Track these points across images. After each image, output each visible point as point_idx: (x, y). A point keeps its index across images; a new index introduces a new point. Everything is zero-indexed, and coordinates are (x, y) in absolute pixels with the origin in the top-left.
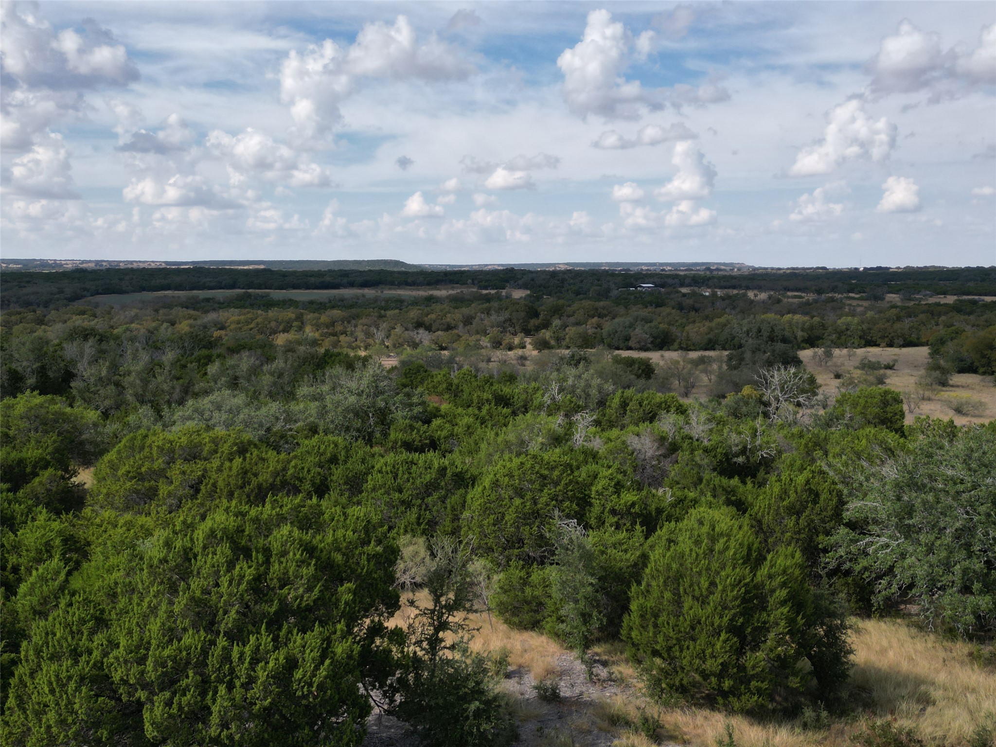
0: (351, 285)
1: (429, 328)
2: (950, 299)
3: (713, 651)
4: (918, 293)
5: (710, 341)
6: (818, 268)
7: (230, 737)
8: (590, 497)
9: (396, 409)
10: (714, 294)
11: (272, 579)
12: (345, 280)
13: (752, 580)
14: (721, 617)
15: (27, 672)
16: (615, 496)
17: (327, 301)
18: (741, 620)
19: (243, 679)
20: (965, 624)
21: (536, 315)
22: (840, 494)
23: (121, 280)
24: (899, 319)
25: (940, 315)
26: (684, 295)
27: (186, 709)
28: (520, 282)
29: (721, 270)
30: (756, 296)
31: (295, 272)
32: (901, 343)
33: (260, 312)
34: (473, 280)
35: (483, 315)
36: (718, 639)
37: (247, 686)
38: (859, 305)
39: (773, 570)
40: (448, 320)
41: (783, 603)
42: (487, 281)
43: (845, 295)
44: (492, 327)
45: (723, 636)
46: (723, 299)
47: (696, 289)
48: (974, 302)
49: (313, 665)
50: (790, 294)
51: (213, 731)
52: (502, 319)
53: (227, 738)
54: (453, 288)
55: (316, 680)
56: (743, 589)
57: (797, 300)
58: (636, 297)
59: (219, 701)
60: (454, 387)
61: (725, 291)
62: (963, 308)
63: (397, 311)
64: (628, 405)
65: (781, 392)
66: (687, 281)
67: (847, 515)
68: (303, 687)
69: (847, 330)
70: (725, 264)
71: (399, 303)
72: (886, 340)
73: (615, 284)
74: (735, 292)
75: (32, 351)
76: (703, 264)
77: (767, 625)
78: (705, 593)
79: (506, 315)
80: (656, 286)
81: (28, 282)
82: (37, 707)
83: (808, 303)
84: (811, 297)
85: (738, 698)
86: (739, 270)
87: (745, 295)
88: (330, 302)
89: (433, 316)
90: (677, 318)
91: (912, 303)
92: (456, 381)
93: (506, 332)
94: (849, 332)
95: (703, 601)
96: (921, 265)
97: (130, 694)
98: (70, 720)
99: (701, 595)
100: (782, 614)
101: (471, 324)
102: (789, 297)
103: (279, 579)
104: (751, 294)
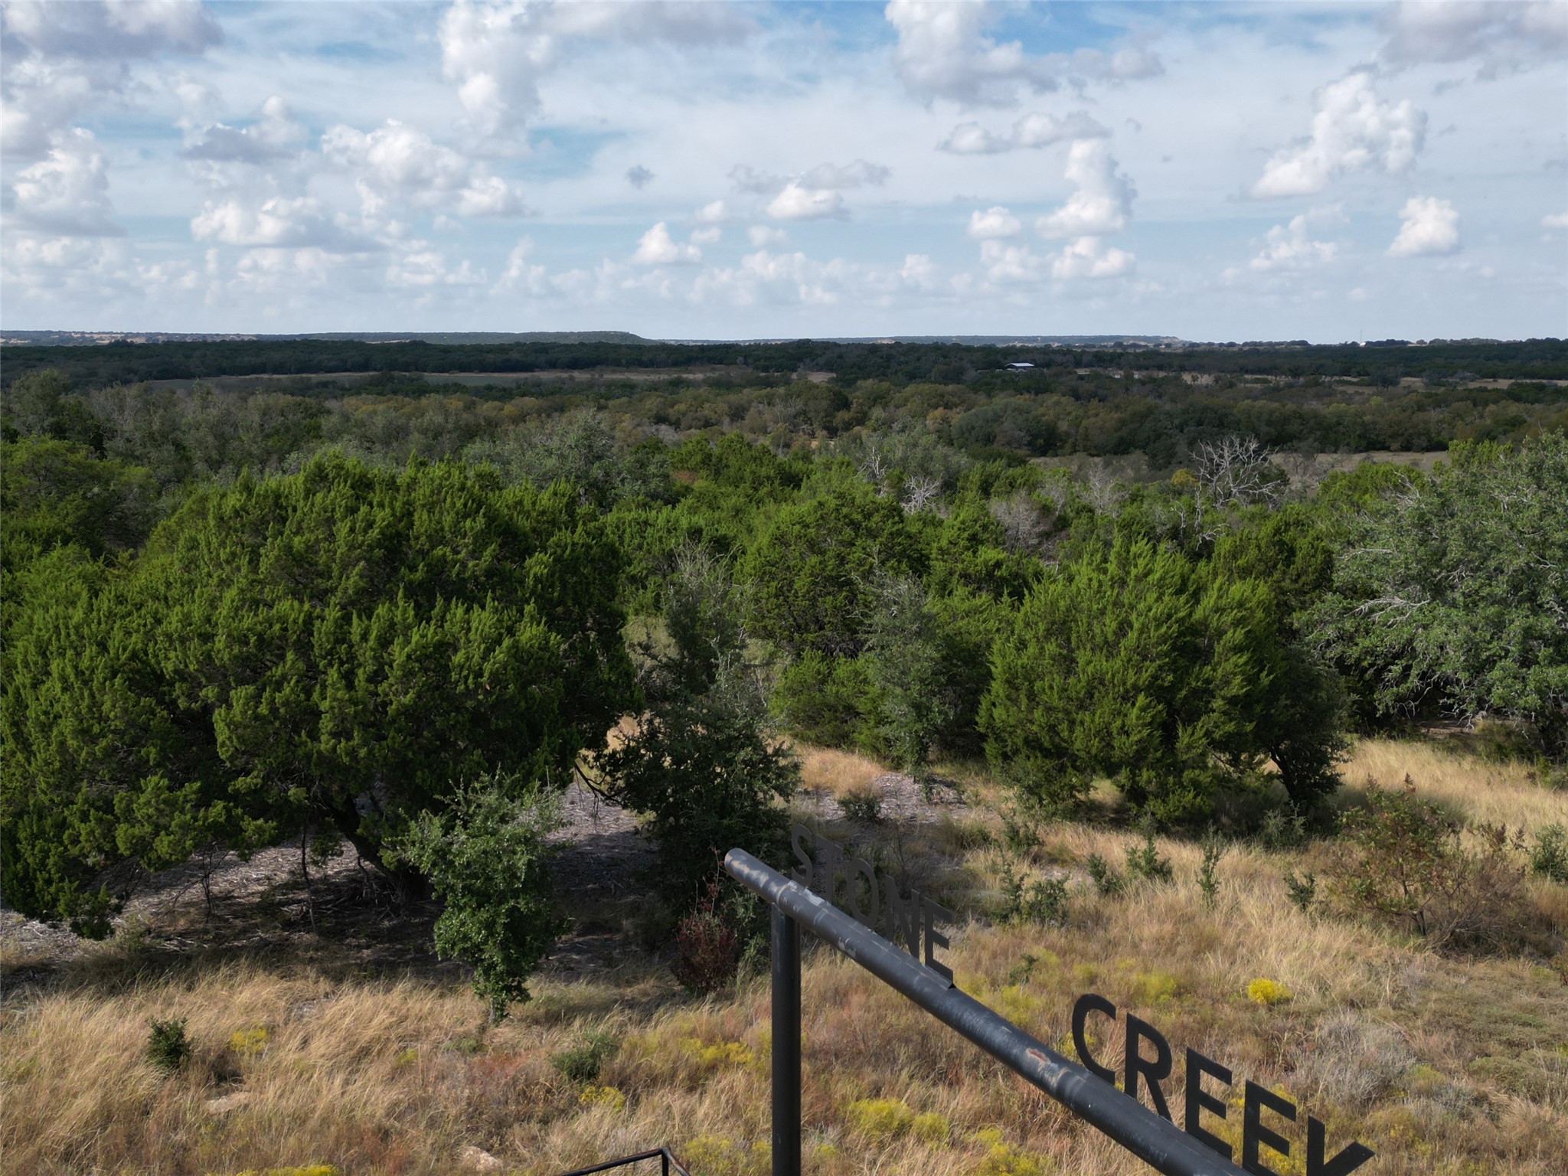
0: (552, 365)
1: (676, 425)
2: (1504, 384)
3: (1124, 726)
4: (1452, 375)
5: (1122, 440)
6: (1294, 343)
7: (352, 753)
8: (928, 559)
9: (623, 481)
10: (1128, 377)
11: (417, 538)
12: (542, 358)
13: (1190, 615)
14: (1139, 671)
15: (28, 682)
16: (970, 553)
17: (514, 386)
18: (1170, 678)
19: (371, 668)
20: (1525, 709)
21: (846, 405)
22: (1328, 553)
23: (187, 357)
24: (1421, 408)
25: (1486, 404)
26: (1081, 378)
27: (282, 710)
28: (821, 361)
29: (1140, 346)
30: (1195, 379)
31: (462, 346)
32: (1424, 445)
33: (407, 399)
34: (745, 357)
35: (761, 406)
36: (1133, 704)
37: (378, 677)
38: (1357, 393)
39: (1223, 602)
40: (706, 412)
41: (1238, 649)
42: (767, 359)
43: (1336, 378)
44: (776, 422)
45: (1141, 700)
46: (1142, 382)
47: (1100, 370)
48: (1542, 387)
49: (483, 646)
50: (1247, 376)
51: (325, 743)
52: (792, 411)
53: (347, 754)
54: (713, 370)
55: (487, 667)
56: (1175, 626)
57: (1258, 386)
58: (1004, 381)
59: (329, 692)
60: (714, 460)
61: (1144, 373)
62: (1524, 395)
63: (625, 399)
64: (992, 485)
65: (1234, 480)
66: (1085, 359)
67: (1339, 577)
68: (467, 678)
69: (1339, 424)
70: (1145, 338)
71: (630, 388)
72: (1401, 439)
73: (972, 362)
74: (1162, 374)
75: (42, 398)
76: (1111, 338)
77: (1211, 686)
78: (1111, 638)
79: (799, 404)
80: (1037, 366)
81: (41, 360)
82: (42, 718)
83: (1277, 389)
84: (1283, 380)
85: (1164, 801)
86: (1168, 346)
87: (1178, 378)
88: (518, 387)
89: (682, 407)
90: (1069, 409)
91: (1442, 389)
92: (717, 451)
93: (797, 431)
94: (1341, 428)
95: (1109, 648)
96: (1458, 337)
97: (192, 697)
98: (96, 729)
99: (1106, 642)
100: (1236, 665)
101: (743, 418)
102: (1247, 381)
103: (429, 537)
104: (1187, 378)
